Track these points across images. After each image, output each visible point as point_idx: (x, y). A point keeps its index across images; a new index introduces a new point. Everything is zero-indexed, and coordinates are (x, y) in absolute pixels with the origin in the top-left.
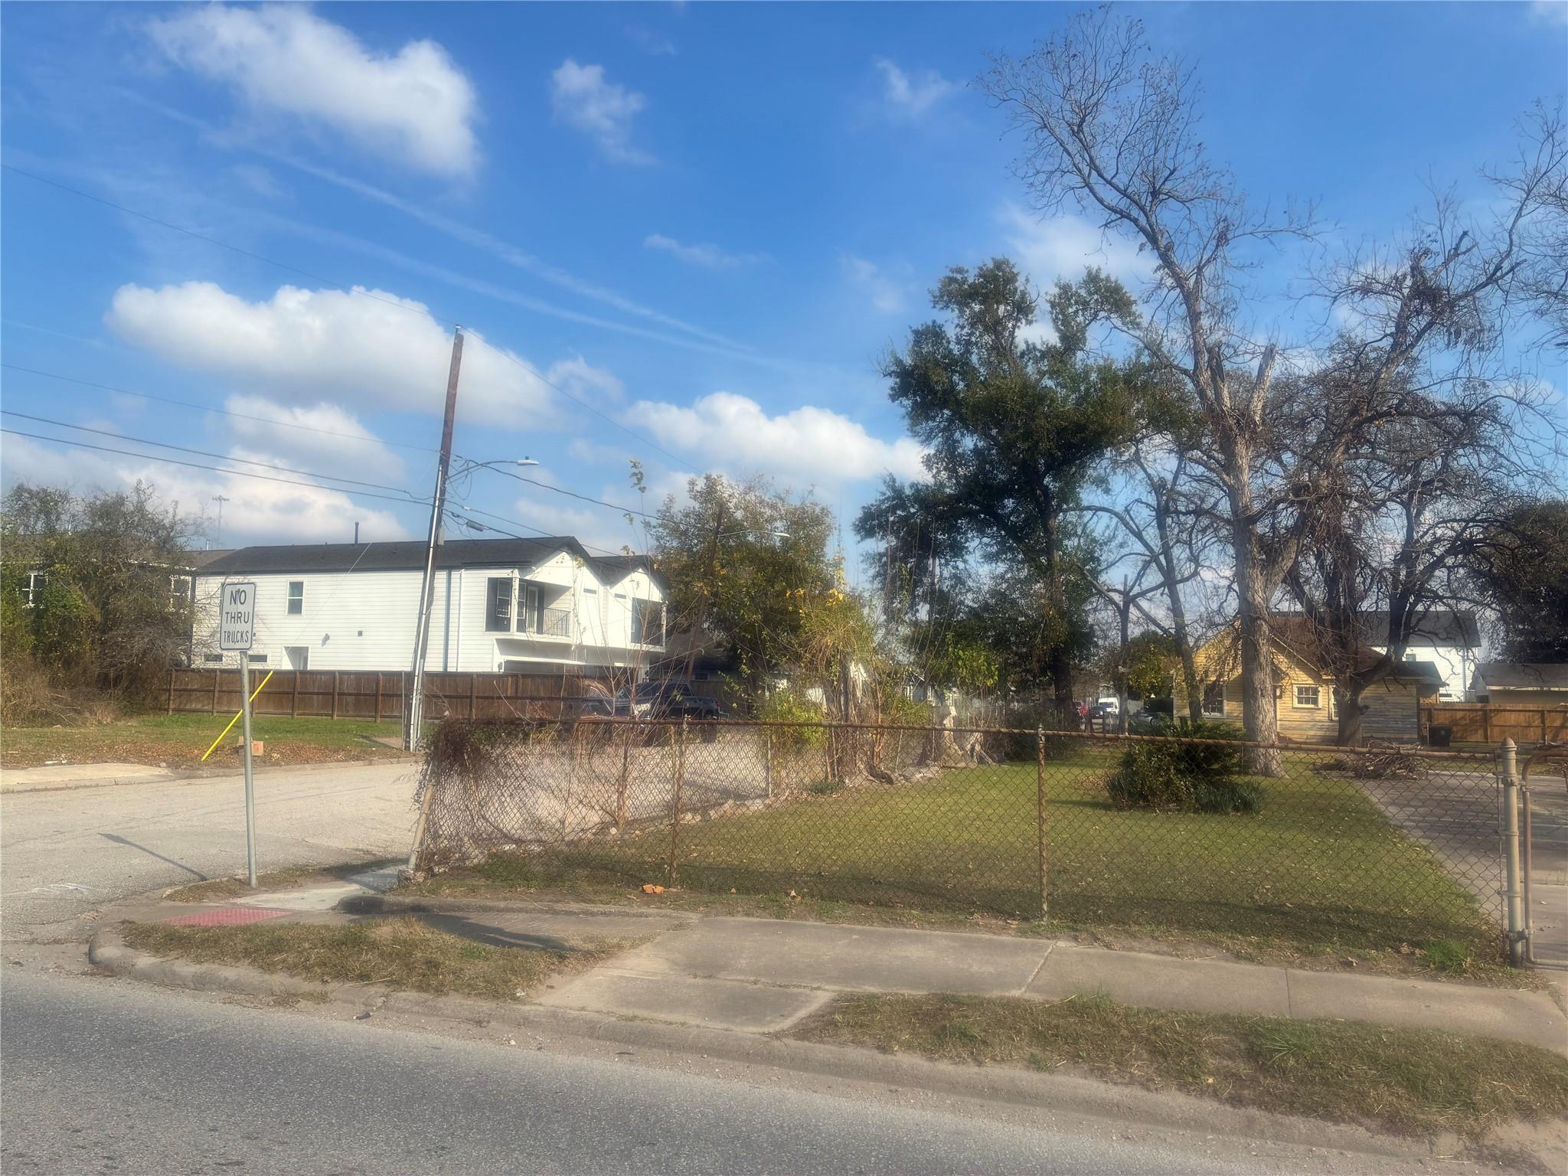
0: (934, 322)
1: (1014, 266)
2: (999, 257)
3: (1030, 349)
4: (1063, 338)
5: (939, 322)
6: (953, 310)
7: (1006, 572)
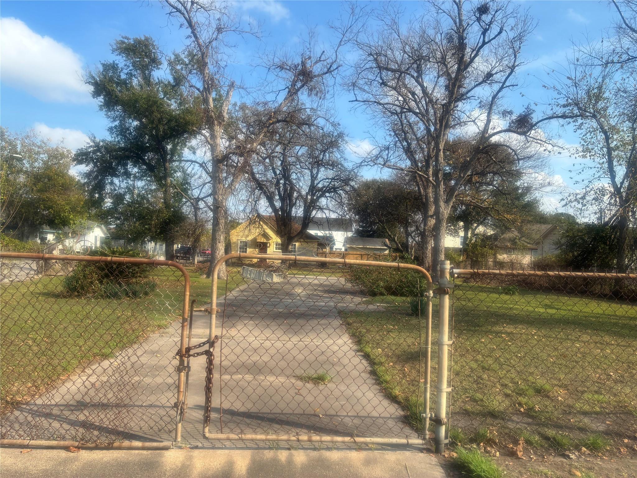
0: (114, 62)
1: (154, 41)
2: (147, 36)
3: (160, 82)
4: (175, 79)
5: (116, 62)
6: (123, 57)
7: (145, 185)
